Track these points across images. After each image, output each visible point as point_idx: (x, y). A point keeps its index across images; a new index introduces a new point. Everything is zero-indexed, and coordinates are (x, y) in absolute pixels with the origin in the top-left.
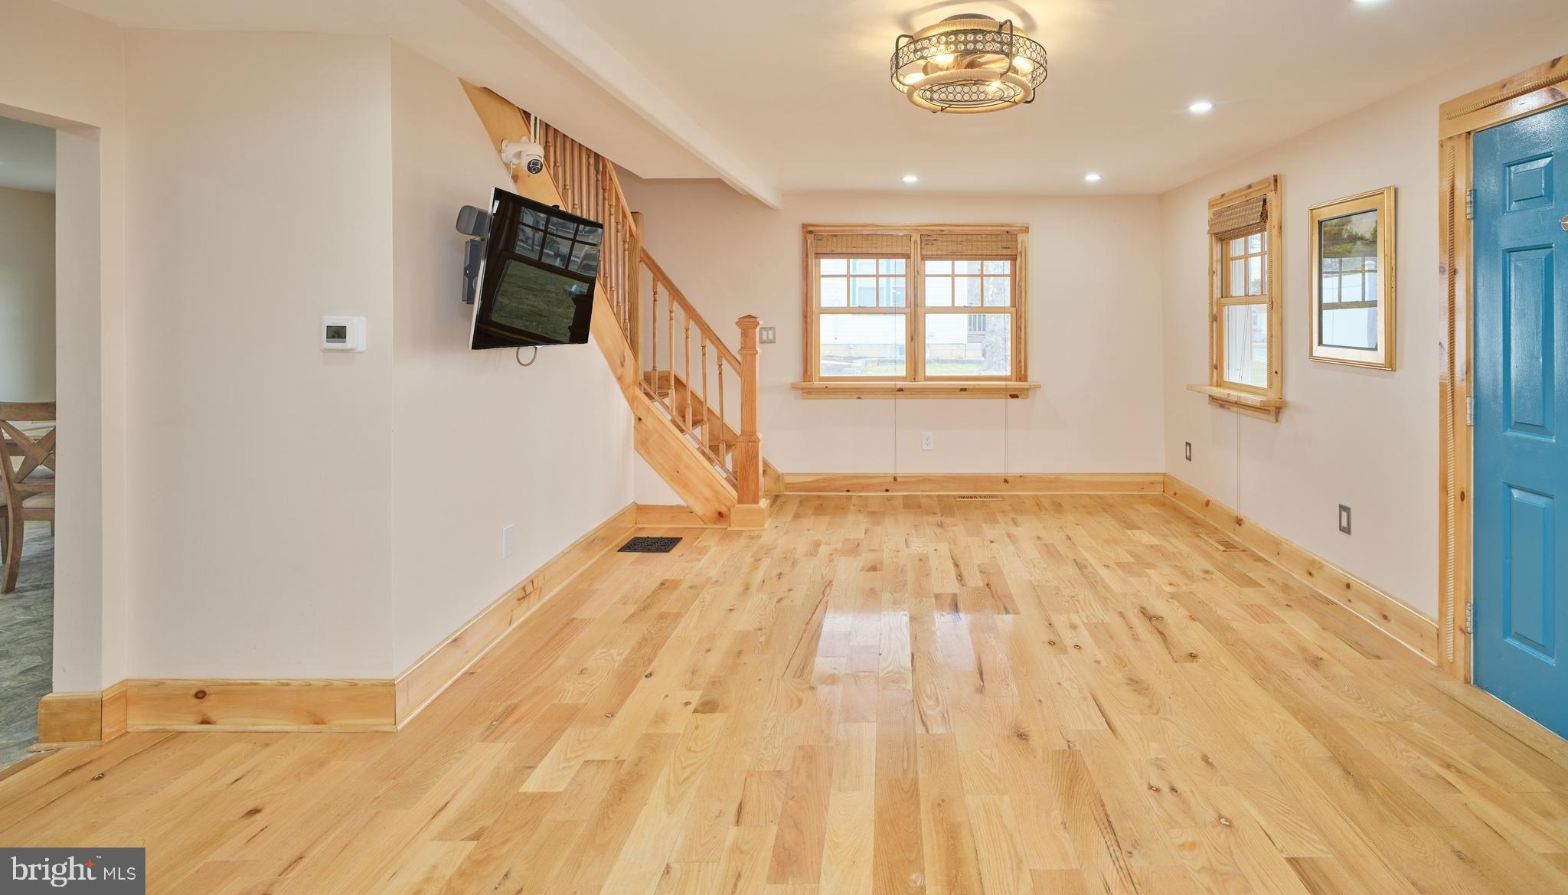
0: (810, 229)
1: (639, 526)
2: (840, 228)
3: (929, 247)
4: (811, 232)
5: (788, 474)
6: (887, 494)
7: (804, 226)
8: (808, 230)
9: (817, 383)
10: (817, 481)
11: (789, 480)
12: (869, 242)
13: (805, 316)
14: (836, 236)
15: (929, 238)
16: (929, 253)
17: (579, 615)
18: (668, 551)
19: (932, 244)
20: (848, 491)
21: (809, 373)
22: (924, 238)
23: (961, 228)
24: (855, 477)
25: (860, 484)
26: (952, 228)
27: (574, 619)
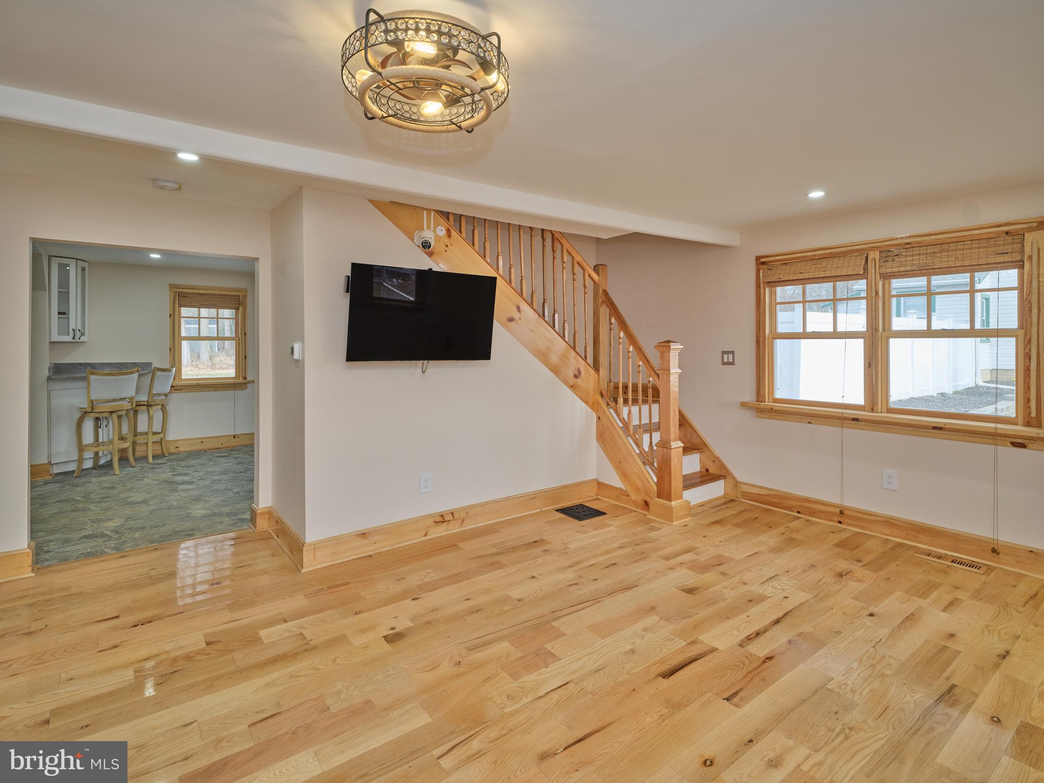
0: (763, 260)
1: (599, 497)
2: (790, 256)
3: (889, 264)
4: (763, 263)
5: (745, 484)
6: (840, 525)
7: (758, 258)
8: (761, 262)
9: (768, 404)
10: (769, 495)
11: (745, 489)
12: (818, 266)
13: (758, 342)
14: (786, 264)
15: (889, 254)
16: (890, 270)
17: (460, 545)
18: (580, 521)
19: (893, 260)
20: (799, 512)
21: (762, 394)
22: (884, 255)
23: (933, 237)
24: (807, 500)
25: (811, 509)
26: (920, 239)
27: (457, 545)
